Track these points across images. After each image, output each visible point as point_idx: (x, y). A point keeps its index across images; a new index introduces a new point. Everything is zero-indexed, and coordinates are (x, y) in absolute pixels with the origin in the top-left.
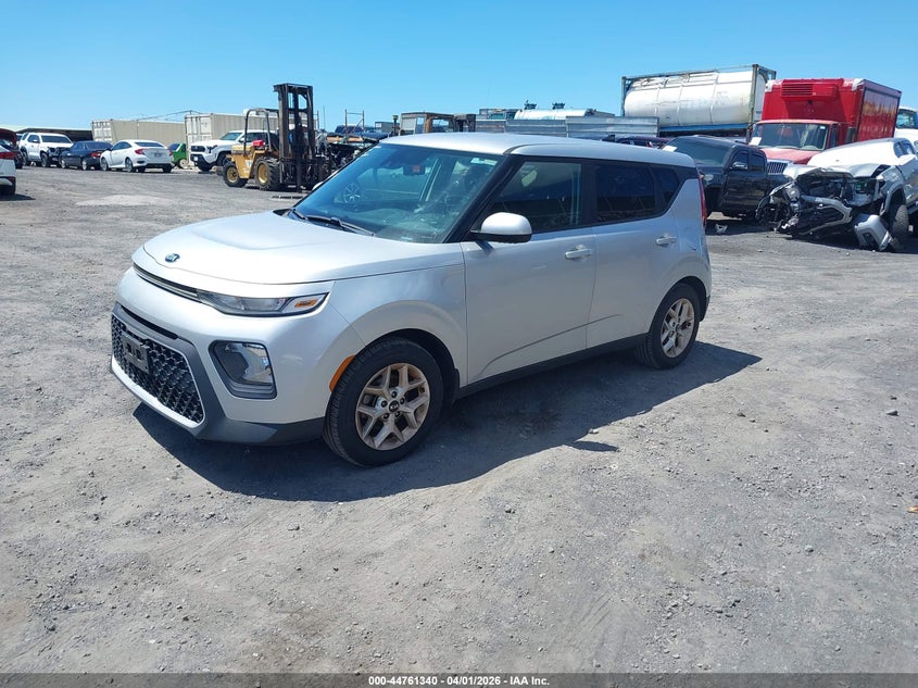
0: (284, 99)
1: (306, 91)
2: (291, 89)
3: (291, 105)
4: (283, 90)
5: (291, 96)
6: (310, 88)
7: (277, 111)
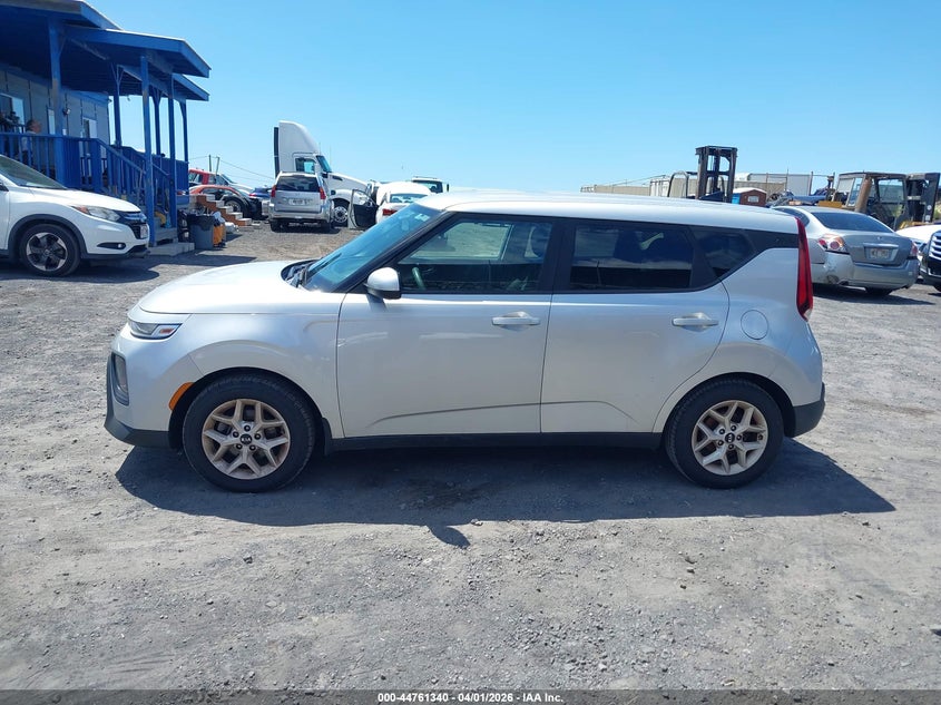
0: (703, 162)
1: (730, 153)
2: (713, 151)
3: (710, 167)
4: (703, 153)
5: (711, 159)
6: (734, 150)
7: (696, 174)
